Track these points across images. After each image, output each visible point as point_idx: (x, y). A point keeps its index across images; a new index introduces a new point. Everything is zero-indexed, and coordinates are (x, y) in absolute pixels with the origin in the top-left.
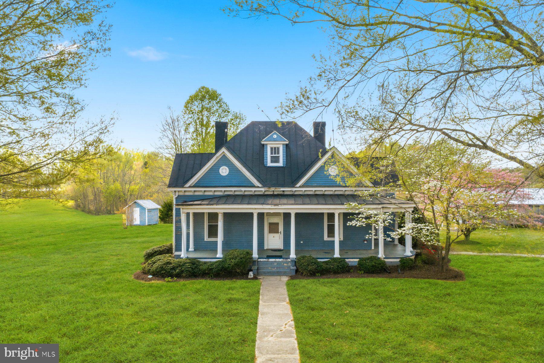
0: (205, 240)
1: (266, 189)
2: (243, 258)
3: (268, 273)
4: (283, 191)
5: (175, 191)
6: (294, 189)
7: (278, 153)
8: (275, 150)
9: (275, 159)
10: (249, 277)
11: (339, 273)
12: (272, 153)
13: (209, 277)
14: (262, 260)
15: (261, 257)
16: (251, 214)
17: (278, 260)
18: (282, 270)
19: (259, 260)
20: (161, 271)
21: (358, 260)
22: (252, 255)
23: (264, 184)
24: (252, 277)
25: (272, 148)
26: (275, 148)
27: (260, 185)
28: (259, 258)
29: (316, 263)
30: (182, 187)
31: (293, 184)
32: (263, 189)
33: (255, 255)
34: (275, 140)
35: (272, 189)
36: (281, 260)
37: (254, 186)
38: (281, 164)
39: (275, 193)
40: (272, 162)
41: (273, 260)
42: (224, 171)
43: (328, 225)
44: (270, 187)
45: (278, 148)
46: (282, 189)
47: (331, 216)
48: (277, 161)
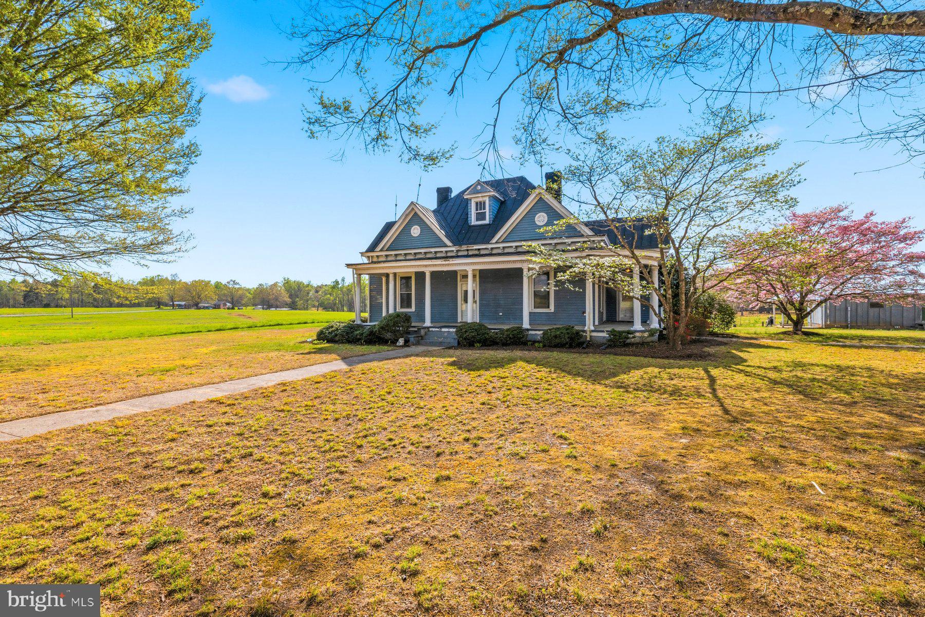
0: (398, 310)
1: (457, 248)
4: (479, 249)
6: (490, 246)
7: (484, 209)
8: (480, 205)
9: (481, 216)
10: (398, 344)
12: (477, 210)
14: (434, 329)
19: (431, 329)
23: (456, 243)
24: (402, 345)
25: (477, 203)
26: (480, 203)
27: (450, 244)
28: (431, 327)
31: (489, 240)
32: (453, 249)
33: (428, 323)
34: (480, 192)
35: (464, 247)
37: (445, 246)
38: (487, 221)
39: (470, 253)
40: (477, 220)
41: (446, 330)
42: (415, 231)
43: (536, 292)
44: (460, 245)
45: (484, 203)
46: (476, 247)
48: (484, 219)
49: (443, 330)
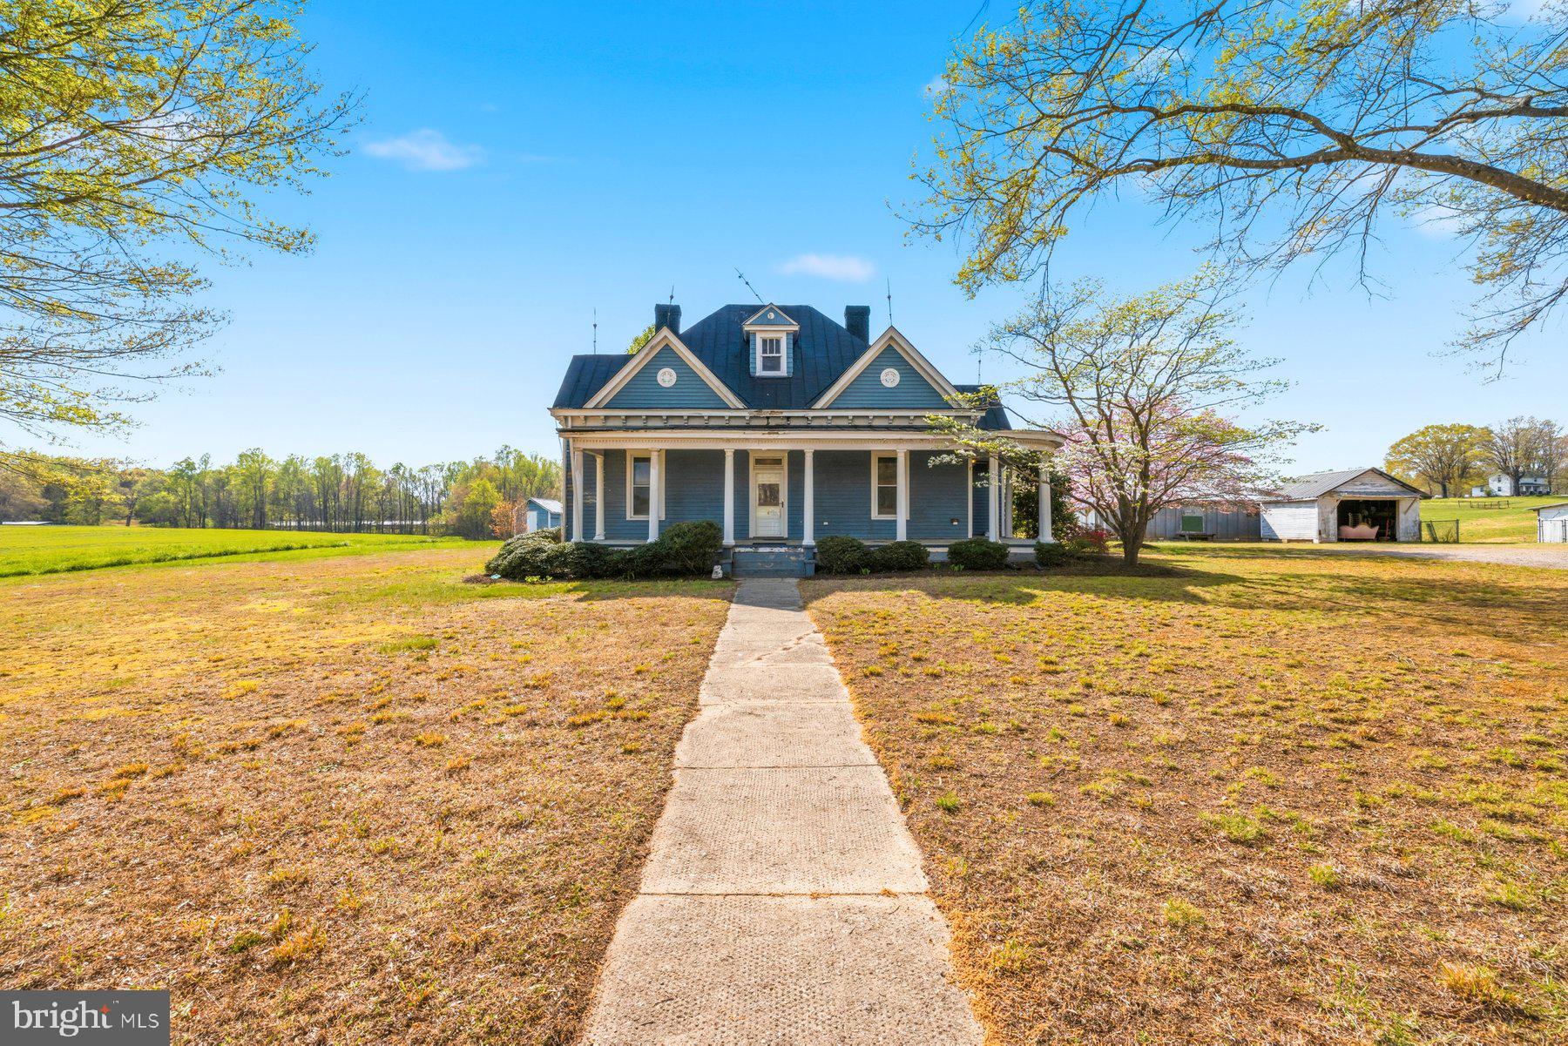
0: (628, 518)
1: (753, 412)
2: (701, 534)
3: (756, 572)
4: (788, 418)
5: (566, 418)
6: (810, 414)
7: (778, 351)
8: (771, 345)
9: (771, 363)
10: (714, 576)
11: (910, 569)
12: (764, 351)
13: (626, 579)
14: (743, 550)
15: (741, 542)
16: (722, 453)
17: (776, 550)
18: (783, 567)
19: (737, 550)
20: (520, 565)
21: (946, 550)
22: (722, 538)
23: (749, 404)
24: (720, 575)
25: (764, 341)
26: (771, 341)
27: (740, 406)
28: (736, 546)
29: (860, 547)
30: (580, 407)
31: (808, 404)
32: (746, 414)
33: (729, 539)
34: (771, 323)
35: (766, 413)
36: (783, 550)
37: (728, 408)
38: (784, 371)
39: (772, 423)
40: (765, 368)
41: (767, 550)
42: (667, 378)
43: (880, 490)
44: (760, 408)
45: (778, 341)
46: (786, 413)
47: (888, 462)
48: (776, 367)
49: (761, 550)
